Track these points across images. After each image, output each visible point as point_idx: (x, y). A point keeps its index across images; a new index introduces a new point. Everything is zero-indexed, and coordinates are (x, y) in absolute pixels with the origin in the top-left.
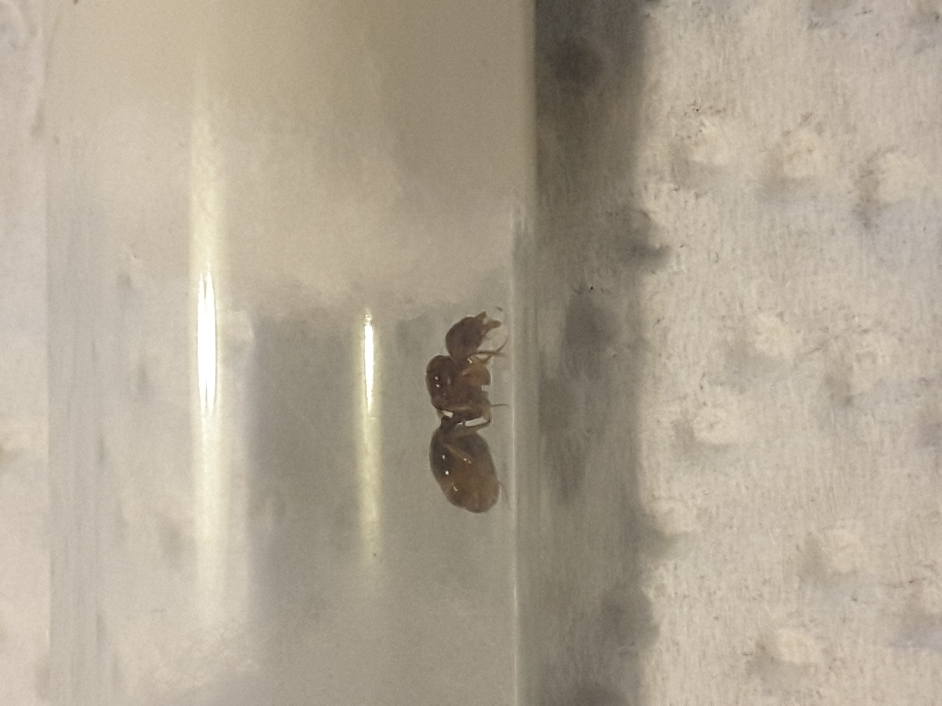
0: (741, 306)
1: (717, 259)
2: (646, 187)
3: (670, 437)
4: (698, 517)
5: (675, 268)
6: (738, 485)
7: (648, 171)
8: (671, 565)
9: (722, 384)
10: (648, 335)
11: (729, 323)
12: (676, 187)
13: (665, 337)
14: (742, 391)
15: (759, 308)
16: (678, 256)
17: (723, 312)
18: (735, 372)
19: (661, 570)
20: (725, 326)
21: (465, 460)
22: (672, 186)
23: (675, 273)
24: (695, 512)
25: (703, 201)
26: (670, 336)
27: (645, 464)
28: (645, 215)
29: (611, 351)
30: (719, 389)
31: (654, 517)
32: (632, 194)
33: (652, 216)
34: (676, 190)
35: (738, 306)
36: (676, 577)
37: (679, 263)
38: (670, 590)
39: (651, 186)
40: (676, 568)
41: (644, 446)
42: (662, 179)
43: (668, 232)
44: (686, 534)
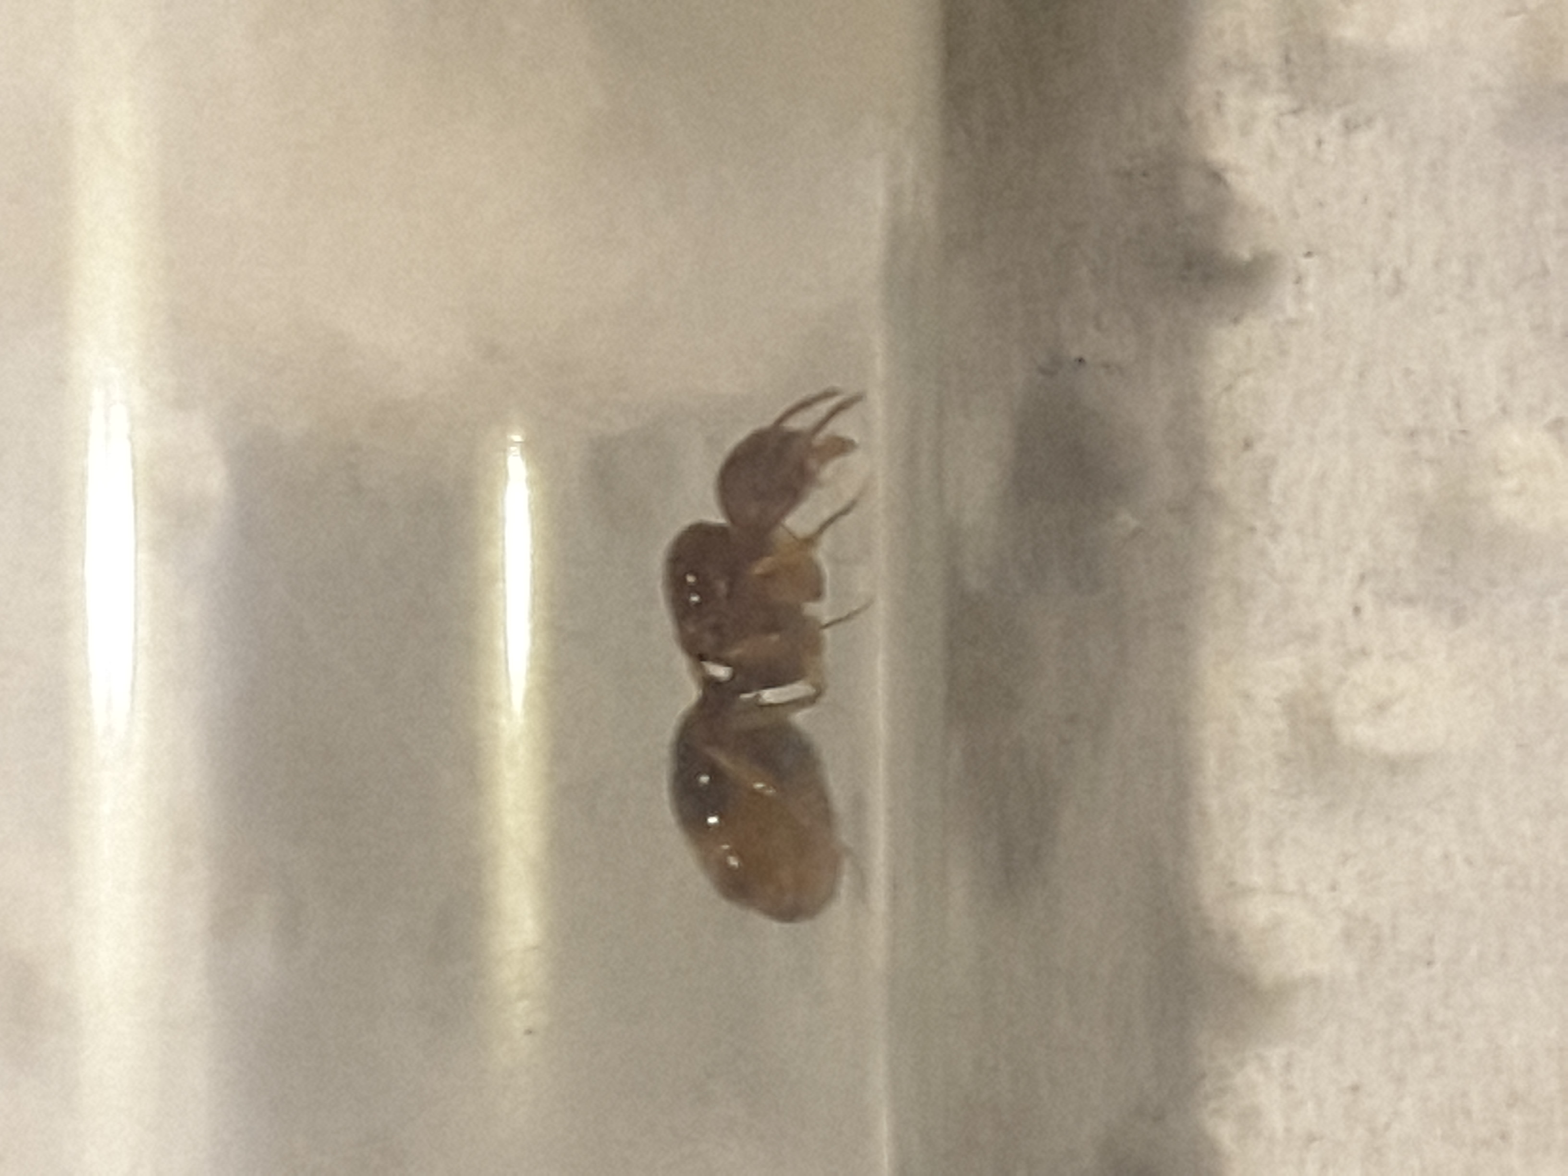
0: (1458, 405)
1: (1399, 284)
2: (1218, 107)
3: (1276, 733)
4: (1348, 936)
5: (1291, 311)
6: (1446, 857)
7: (1225, 64)
8: (1276, 1056)
9: (1410, 601)
10: (1220, 479)
11: (1427, 447)
12: (1295, 105)
13: (1264, 483)
14: (1459, 617)
15: (1504, 410)
16: (1299, 280)
17: (1411, 420)
18: (1442, 572)
19: (1252, 1071)
20: (1415, 453)
21: (759, 786)
22: (1285, 102)
23: (1292, 323)
24: (1337, 925)
25: (1363, 140)
26: (1277, 483)
27: (1213, 803)
28: (1216, 176)
29: (1127, 520)
30: (1400, 615)
31: (1232, 938)
32: (1183, 122)
33: (1231, 177)
34: (1295, 112)
35: (1448, 405)
36: (1289, 1088)
37: (1301, 297)
38: (1275, 1121)
39: (1233, 102)
40: (1288, 1067)
41: (1211, 762)
42: (1258, 85)
43: (1273, 219)
44: (1314, 981)
